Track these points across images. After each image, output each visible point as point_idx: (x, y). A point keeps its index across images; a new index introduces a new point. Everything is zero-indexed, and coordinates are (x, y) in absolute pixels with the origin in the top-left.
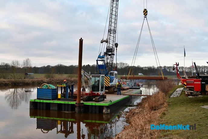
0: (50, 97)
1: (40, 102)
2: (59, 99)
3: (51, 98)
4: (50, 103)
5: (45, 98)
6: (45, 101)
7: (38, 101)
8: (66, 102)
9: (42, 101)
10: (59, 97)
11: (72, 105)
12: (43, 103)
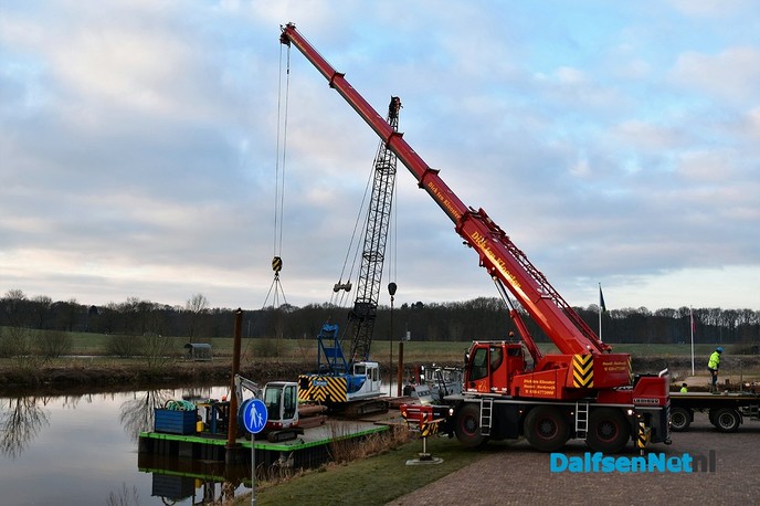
0: (180, 428)
1: (159, 440)
2: (198, 434)
3: (181, 431)
4: (178, 441)
5: (169, 430)
6: (169, 437)
7: (155, 436)
8: (210, 441)
9: (162, 436)
10: (199, 428)
11: (219, 446)
12: (165, 440)
